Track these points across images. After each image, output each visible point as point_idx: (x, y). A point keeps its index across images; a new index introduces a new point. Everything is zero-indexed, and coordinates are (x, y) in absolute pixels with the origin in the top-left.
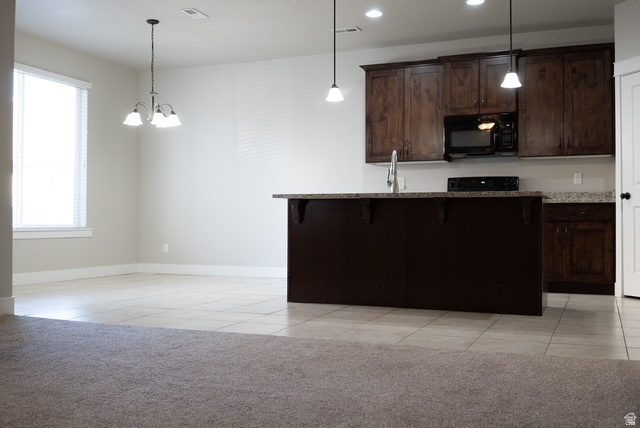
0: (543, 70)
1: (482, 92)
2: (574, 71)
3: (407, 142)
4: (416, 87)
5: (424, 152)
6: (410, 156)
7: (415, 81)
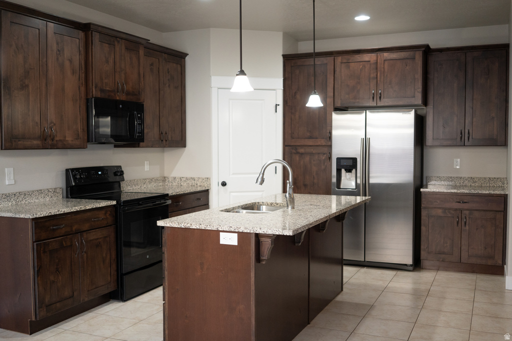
0: (152, 64)
1: (123, 76)
3: (52, 122)
4: (59, 51)
5: (69, 139)
6: (55, 142)
7: (57, 44)
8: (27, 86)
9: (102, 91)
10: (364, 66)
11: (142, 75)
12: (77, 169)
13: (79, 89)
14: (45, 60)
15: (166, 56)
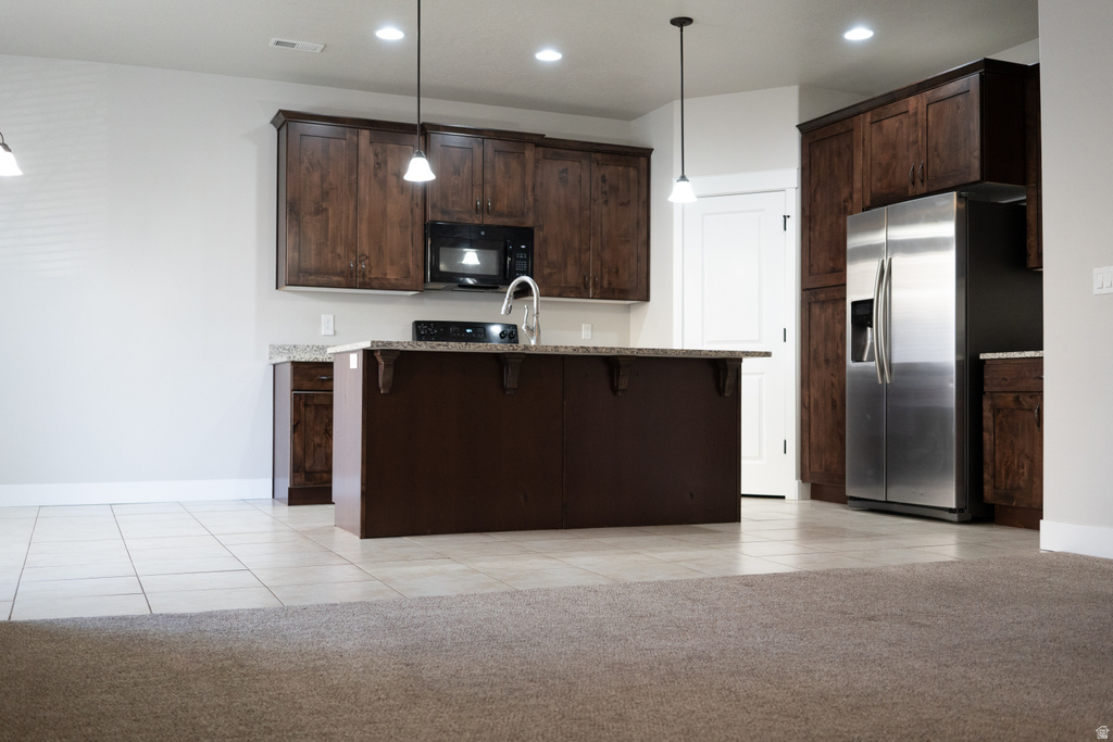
0: (565, 171)
1: (488, 190)
2: (604, 180)
3: (362, 255)
4: (378, 163)
5: (392, 276)
6: (367, 280)
7: (376, 155)
8: (326, 210)
9: (444, 212)
10: (901, 123)
11: (530, 188)
12: (427, 323)
13: (412, 211)
14: (355, 176)
15: (598, 156)
